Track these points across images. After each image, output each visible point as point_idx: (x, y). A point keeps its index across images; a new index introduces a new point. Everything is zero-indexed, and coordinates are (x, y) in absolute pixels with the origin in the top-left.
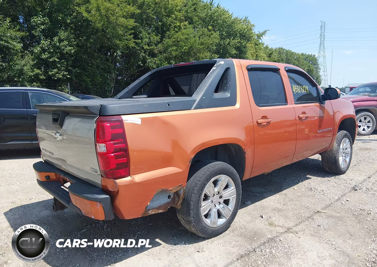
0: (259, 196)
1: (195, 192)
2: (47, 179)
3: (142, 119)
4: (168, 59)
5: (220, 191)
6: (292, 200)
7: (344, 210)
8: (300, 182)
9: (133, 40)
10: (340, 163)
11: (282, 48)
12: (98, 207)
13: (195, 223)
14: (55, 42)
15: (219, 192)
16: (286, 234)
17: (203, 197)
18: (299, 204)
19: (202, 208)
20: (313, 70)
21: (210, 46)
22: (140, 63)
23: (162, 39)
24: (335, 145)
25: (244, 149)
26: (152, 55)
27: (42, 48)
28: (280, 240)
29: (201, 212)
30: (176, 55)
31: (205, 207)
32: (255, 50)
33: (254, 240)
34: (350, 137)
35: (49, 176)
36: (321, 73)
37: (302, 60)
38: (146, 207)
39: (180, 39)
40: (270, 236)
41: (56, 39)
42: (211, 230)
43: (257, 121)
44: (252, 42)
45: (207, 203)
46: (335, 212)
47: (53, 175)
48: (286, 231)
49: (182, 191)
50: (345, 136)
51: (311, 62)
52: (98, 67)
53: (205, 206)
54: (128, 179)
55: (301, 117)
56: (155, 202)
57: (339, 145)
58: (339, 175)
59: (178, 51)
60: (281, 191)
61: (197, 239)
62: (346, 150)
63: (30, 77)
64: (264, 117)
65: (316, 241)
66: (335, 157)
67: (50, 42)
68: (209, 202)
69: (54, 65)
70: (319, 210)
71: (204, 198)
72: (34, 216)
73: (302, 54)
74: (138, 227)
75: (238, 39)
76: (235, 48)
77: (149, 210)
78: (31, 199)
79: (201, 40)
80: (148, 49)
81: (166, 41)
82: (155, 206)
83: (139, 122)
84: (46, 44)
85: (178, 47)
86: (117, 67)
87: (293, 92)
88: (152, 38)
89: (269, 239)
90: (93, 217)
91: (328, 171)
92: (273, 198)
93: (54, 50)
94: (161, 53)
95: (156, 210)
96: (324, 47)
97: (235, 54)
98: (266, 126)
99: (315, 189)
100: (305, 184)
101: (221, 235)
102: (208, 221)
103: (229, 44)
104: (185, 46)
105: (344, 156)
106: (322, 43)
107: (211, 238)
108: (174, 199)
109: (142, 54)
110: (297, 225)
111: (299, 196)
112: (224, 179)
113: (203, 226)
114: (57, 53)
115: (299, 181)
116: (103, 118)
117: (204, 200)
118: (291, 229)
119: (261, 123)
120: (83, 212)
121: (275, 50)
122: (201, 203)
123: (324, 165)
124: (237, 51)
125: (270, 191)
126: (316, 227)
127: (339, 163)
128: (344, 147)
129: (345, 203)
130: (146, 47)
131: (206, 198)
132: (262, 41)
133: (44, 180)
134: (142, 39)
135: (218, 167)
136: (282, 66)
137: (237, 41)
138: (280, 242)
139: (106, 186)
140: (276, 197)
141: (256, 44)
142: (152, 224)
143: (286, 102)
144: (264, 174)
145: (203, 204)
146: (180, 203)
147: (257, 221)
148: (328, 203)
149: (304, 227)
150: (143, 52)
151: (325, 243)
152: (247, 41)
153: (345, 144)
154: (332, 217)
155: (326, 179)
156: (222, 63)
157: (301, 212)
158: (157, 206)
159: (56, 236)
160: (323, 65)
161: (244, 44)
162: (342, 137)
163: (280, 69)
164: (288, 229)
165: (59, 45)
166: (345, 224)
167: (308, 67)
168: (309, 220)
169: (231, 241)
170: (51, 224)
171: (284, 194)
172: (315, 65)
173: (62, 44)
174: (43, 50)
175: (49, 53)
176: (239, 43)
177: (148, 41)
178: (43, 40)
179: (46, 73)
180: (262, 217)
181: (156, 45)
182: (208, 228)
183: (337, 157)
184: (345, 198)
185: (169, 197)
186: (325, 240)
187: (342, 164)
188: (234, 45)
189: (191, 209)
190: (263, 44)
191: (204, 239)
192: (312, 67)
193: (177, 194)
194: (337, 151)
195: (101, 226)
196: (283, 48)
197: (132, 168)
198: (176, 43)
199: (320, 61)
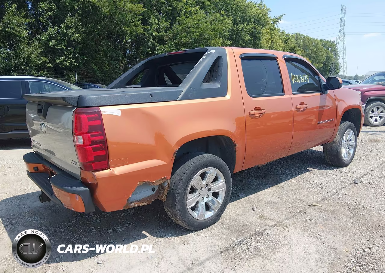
0: (255, 188)
1: (181, 184)
2: (35, 170)
3: (122, 111)
4: (178, 46)
5: (209, 183)
6: (288, 193)
7: (340, 204)
8: (300, 175)
9: (141, 26)
10: (343, 155)
11: (299, 34)
12: (77, 200)
13: (180, 215)
14: (62, 29)
15: (207, 185)
16: (275, 227)
17: (189, 189)
18: (294, 197)
19: (188, 201)
20: (331, 57)
21: (223, 32)
22: (149, 50)
23: (171, 25)
24: (338, 136)
25: (234, 141)
26: (162, 41)
27: (48, 35)
28: (268, 233)
29: (188, 205)
30: (187, 42)
31: (191, 200)
32: (270, 36)
33: (242, 233)
34: (355, 128)
35: (37, 168)
36: (340, 60)
37: (320, 47)
38: (128, 200)
39: (191, 24)
40: (258, 229)
41: (63, 26)
42: (198, 222)
43: (249, 113)
44: (267, 27)
45: (194, 195)
46: (331, 205)
47: (41, 167)
48: (275, 225)
49: (166, 184)
50: (349, 127)
51: (330, 49)
52: (106, 54)
53: (192, 198)
54: (107, 171)
55: (298, 108)
56: (138, 194)
57: (342, 137)
58: (341, 168)
59: (188, 37)
60: (279, 183)
61: (185, 231)
62: (350, 142)
63: (37, 65)
64: (257, 108)
65: (304, 235)
66: (337, 149)
67: (57, 29)
68: (196, 195)
69: (61, 53)
70: (313, 203)
71: (190, 191)
72: (26, 207)
73: (321, 40)
74: (127, 219)
75: (252, 24)
76: (249, 34)
77: (132, 203)
78: (26, 190)
79: (213, 26)
80: (157, 36)
81: (176, 27)
82: (138, 199)
83: (119, 114)
84: (53, 31)
85: (188, 33)
86: (127, 54)
87: (291, 82)
88: (162, 24)
89: (257, 232)
90: (73, 210)
91: (330, 163)
92: (268, 191)
93: (61, 37)
94: (170, 39)
95: (139, 203)
96: (344, 33)
97: (249, 40)
98: (259, 118)
99: (314, 181)
100: (305, 177)
101: (209, 228)
102: (195, 214)
103: (242, 29)
104: (196, 32)
105: (348, 148)
106: (342, 30)
107: (198, 230)
108: (158, 191)
109: (151, 40)
110: (288, 218)
111: (296, 189)
112: (212, 172)
113: (189, 218)
114: (64, 40)
115: (298, 173)
116: (80, 110)
117: (191, 193)
118: (281, 222)
119: (254, 115)
120: (63, 204)
121: (292, 35)
122: (187, 196)
123: (326, 157)
124: (251, 37)
125: (267, 184)
126: (307, 221)
127: (341, 155)
128: (347, 139)
129: (343, 197)
130: (155, 33)
131: (193, 190)
132: (278, 26)
133: (33, 171)
134: (151, 25)
135: (206, 160)
136: (280, 54)
137: (251, 26)
138: (268, 235)
139: (85, 178)
140: (272, 189)
141: (271, 30)
142: (142, 216)
143: (283, 92)
144: (258, 166)
145: (190, 196)
146: (165, 195)
147: (248, 214)
148: (325, 196)
149: (295, 220)
150: (152, 38)
151: (314, 237)
152: (261, 26)
153: (349, 135)
154: (326, 211)
155: (327, 171)
156: (213, 51)
157: (294, 205)
158: (141, 199)
159: (45, 226)
160: (343, 51)
161: (258, 29)
162: (346, 128)
163: (277, 58)
164: (278, 222)
165: (66, 32)
166: (338, 218)
167: (326, 54)
168: (302, 214)
169: (219, 233)
170: (42, 215)
171: (281, 186)
172: (334, 51)
173: (69, 31)
174: (50, 38)
175: (57, 40)
176: (254, 29)
177: (157, 27)
178: (51, 28)
179: (53, 61)
180: (254, 210)
181: (166, 31)
182: (194, 221)
183: (339, 150)
184: (343, 192)
185: (154, 190)
186: (314, 235)
187: (344, 156)
188: (248, 31)
189: (176, 201)
190: (279, 29)
191: (191, 231)
192: (331, 54)
193: (161, 186)
194: (340, 143)
195: (90, 218)
196: (301, 33)
197: (111, 160)
198: (187, 30)
199: (340, 48)
